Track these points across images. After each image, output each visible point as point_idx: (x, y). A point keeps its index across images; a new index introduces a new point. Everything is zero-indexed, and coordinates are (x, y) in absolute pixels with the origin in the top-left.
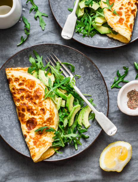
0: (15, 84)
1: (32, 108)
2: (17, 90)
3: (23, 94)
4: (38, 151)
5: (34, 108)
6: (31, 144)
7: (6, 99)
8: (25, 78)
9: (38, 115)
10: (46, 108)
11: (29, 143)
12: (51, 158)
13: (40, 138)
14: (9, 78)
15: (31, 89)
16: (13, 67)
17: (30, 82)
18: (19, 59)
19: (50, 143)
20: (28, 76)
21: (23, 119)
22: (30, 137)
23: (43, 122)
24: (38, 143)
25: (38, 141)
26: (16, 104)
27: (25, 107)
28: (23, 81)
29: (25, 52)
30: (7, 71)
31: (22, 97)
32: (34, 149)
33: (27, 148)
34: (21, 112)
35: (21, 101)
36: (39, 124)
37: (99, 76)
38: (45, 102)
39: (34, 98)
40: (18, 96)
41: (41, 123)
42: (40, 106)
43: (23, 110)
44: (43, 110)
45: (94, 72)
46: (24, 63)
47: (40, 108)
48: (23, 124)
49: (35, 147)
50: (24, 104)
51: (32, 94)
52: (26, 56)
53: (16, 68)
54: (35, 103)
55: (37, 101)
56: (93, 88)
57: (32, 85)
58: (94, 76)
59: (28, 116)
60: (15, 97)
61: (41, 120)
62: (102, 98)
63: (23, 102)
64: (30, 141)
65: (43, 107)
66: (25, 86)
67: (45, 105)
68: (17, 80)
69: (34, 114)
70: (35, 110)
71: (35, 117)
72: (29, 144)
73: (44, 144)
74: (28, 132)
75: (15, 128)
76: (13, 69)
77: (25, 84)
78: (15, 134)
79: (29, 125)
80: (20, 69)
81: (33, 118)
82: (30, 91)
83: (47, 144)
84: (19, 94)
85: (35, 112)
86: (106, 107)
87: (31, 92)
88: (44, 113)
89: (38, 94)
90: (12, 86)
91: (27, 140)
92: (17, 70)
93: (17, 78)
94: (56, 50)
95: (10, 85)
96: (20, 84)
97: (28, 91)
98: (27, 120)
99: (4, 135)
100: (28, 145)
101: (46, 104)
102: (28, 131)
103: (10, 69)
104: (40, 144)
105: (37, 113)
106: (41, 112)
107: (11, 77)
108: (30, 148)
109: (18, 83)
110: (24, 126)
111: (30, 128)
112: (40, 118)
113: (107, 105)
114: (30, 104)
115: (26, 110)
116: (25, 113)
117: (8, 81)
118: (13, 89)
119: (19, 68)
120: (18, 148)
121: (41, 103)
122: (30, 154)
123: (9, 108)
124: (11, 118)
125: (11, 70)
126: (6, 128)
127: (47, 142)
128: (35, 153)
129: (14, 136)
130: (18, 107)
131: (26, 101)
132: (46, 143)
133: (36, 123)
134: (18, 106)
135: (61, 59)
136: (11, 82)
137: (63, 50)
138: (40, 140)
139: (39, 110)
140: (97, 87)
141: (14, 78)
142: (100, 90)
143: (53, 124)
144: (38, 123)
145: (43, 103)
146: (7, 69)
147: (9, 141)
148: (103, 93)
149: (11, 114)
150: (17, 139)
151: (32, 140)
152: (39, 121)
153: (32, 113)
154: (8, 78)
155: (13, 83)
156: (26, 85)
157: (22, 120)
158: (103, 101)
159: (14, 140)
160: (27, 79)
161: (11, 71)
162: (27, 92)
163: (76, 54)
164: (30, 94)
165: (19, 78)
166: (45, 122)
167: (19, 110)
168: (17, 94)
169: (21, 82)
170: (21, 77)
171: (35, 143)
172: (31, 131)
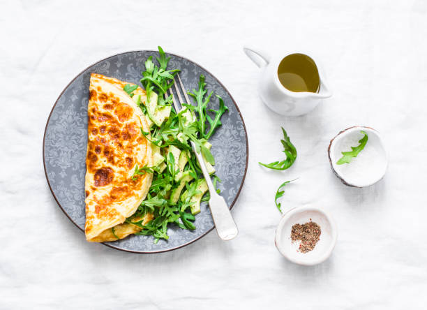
0: (98, 102)
1: (112, 152)
2: (99, 114)
3: (107, 123)
4: (98, 225)
5: (116, 152)
6: (91, 209)
7: (76, 124)
8: (118, 99)
9: (120, 166)
10: (135, 158)
11: (89, 206)
12: (117, 243)
13: (108, 204)
14: (93, 91)
15: (123, 121)
16: (105, 74)
17: (124, 109)
18: (119, 65)
19: (122, 217)
20: (124, 98)
21: (93, 164)
22: (95, 197)
23: (124, 180)
24: (102, 211)
25: (104, 207)
26: (90, 137)
27: (102, 146)
28: (114, 102)
29: (132, 56)
30: (93, 78)
31: (103, 128)
32: (92, 220)
33: (84, 213)
34: (94, 152)
35: (99, 135)
36: (116, 181)
37: (242, 134)
38: (138, 149)
39: (122, 136)
40: (97, 124)
41: (120, 181)
42: (128, 153)
43: (98, 150)
44: (130, 160)
45: (235, 125)
46: (126, 74)
47: (126, 156)
48: (90, 172)
49: (95, 215)
50: (103, 141)
51: (121, 129)
52: (132, 64)
53: (110, 79)
54: (121, 145)
55: (125, 143)
56: (225, 152)
57: (126, 114)
58: (234, 132)
59: (102, 162)
60: (92, 124)
61: (122, 176)
62: (235, 172)
63: (101, 137)
64: (91, 203)
65: (132, 156)
66: (113, 111)
67: (137, 154)
68: (104, 97)
69: (113, 163)
70: (118, 156)
71: (114, 167)
72: (88, 208)
73: (112, 215)
74: (94, 189)
75: (75, 176)
76: (104, 77)
77: (115, 109)
78: (71, 185)
79: (98, 177)
80: (115, 82)
81: (110, 168)
82: (120, 122)
83: (117, 217)
84: (100, 121)
85: (116, 159)
86: (235, 189)
87: (120, 125)
88: (130, 166)
89: (131, 133)
90: (94, 104)
91: (87, 201)
92: (111, 82)
93: (105, 95)
94: (185, 70)
95: (91, 102)
96: (107, 107)
97: (116, 122)
98: (99, 168)
99: (54, 181)
100: (86, 210)
101: (138, 151)
102: (94, 187)
103: (99, 76)
104: (105, 214)
105: (119, 161)
106: (125, 163)
107: (96, 90)
108: (89, 215)
109: (103, 104)
110: (90, 177)
111: (98, 183)
112: (121, 173)
113: (238, 187)
114: (112, 144)
115: (102, 152)
116: (99, 156)
117: (90, 95)
118: (94, 111)
119: (115, 80)
120: (70, 209)
121: (130, 147)
122: (85, 225)
123: (76, 140)
124: (75, 157)
125: (101, 78)
126: (61, 170)
127: (119, 214)
128: (91, 226)
129: (69, 188)
130: (92, 142)
131: (107, 137)
132: (115, 214)
133: (112, 178)
134: (91, 140)
135: (189, 87)
136: (93, 98)
137: (196, 73)
138: (108, 207)
139: (124, 158)
140: (232, 151)
141: (100, 92)
142: (236, 158)
143: (139, 189)
144: (115, 179)
145: (135, 150)
146: (95, 75)
147: (59, 192)
148: (239, 165)
149: (76, 150)
150: (72, 194)
151: (95, 204)
152: (117, 176)
153: (111, 160)
154: (90, 90)
155: (96, 100)
156: (116, 112)
157: (91, 166)
158: (235, 177)
159: (68, 194)
160: (120, 102)
161: (99, 80)
162: (114, 122)
163: (216, 88)
164: (117, 127)
165: (108, 95)
166: (126, 182)
167: (91, 148)
168: (96, 120)
169: (109, 102)
170: (112, 96)
171: (98, 209)
172: (98, 188)
